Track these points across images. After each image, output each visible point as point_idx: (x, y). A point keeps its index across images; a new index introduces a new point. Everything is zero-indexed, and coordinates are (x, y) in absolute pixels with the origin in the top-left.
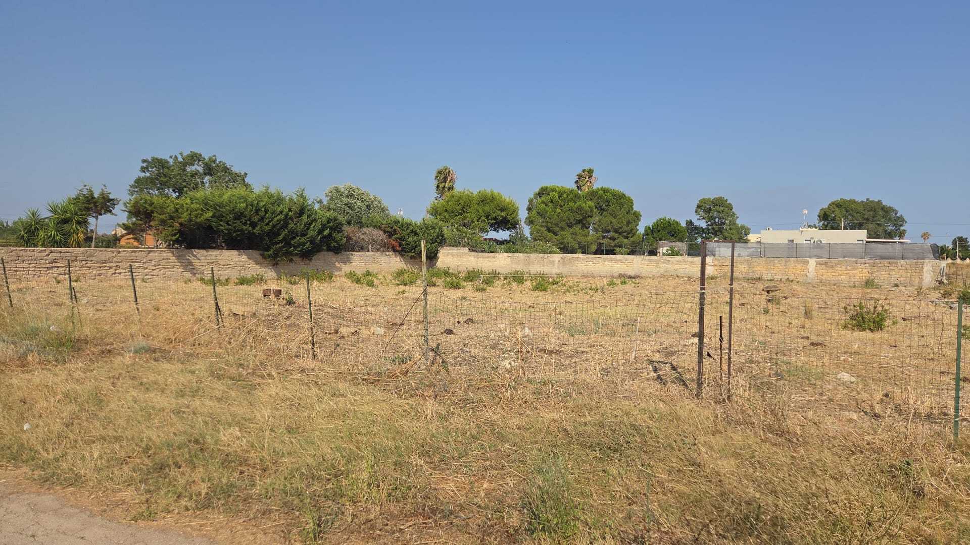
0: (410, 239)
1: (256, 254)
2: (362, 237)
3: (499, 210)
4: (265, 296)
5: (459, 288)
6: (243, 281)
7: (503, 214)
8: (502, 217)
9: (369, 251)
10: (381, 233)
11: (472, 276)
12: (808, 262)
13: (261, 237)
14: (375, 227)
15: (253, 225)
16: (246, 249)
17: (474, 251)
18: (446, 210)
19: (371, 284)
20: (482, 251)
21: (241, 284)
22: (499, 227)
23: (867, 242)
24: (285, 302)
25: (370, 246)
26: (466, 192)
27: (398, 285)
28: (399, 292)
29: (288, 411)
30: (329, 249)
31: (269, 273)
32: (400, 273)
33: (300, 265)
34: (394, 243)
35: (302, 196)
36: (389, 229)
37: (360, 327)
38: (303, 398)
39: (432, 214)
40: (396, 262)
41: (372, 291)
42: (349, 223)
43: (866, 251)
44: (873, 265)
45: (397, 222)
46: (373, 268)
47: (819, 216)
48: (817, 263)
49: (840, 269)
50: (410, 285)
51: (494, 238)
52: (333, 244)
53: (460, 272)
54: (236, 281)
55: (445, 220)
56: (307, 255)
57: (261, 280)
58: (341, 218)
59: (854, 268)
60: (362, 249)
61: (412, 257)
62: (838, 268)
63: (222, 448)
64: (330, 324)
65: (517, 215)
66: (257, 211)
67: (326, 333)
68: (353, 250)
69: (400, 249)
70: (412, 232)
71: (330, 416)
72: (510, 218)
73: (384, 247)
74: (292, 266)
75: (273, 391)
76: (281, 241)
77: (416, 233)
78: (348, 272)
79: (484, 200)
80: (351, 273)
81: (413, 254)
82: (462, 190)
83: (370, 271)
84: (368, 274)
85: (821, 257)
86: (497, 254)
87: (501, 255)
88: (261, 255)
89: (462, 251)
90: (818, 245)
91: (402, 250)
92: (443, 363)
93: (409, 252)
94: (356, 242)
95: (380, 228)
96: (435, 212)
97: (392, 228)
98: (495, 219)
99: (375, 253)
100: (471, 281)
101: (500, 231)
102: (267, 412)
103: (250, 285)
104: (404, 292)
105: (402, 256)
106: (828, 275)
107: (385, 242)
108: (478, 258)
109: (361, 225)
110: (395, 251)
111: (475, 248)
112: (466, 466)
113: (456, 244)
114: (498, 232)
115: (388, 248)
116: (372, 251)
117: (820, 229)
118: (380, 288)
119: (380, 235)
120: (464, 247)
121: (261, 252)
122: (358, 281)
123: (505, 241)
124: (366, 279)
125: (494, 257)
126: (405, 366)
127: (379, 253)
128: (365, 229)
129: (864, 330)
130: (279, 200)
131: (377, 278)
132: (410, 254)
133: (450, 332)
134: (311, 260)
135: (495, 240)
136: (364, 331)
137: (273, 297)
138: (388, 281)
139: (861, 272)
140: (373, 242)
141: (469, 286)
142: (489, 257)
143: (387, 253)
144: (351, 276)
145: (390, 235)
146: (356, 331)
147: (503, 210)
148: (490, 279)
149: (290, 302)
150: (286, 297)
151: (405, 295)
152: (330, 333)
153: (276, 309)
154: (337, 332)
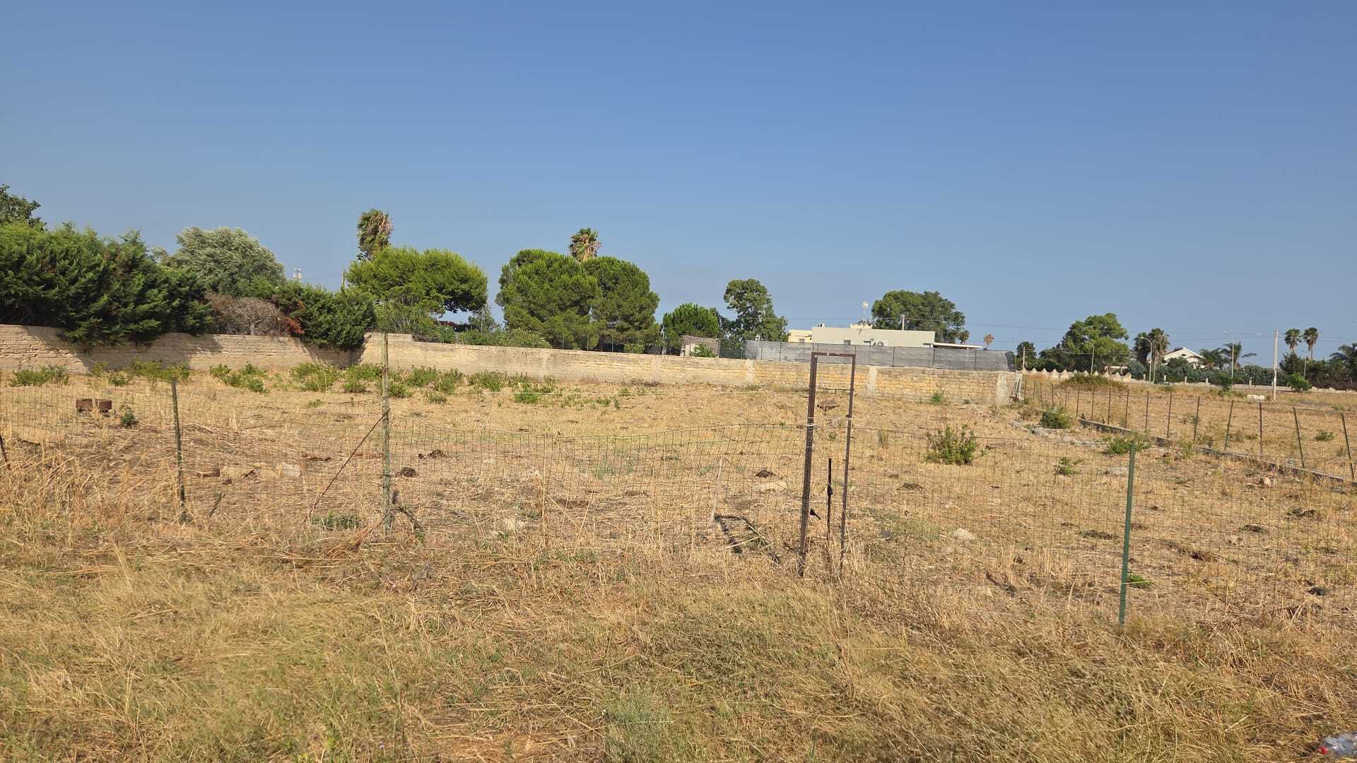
0: (321, 318)
1: (51, 332)
2: (239, 311)
3: (457, 280)
4: (80, 410)
5: (403, 397)
6: (26, 379)
7: (464, 286)
8: (462, 290)
9: (249, 334)
10: (271, 306)
11: (420, 378)
12: (868, 370)
13: (59, 306)
14: (258, 296)
15: (50, 285)
16: (31, 324)
17: (420, 340)
18: (375, 276)
19: (257, 388)
20: (433, 341)
21: (24, 384)
22: (457, 305)
23: (935, 346)
24: (119, 421)
25: (253, 326)
26: (407, 250)
27: (304, 390)
28: (310, 404)
30: (182, 329)
31: (75, 364)
32: (303, 371)
33: (130, 353)
34: (293, 323)
35: (134, 242)
36: (284, 301)
37: (258, 465)
39: (352, 281)
40: (294, 354)
41: (261, 398)
42: (214, 288)
43: (934, 357)
44: (943, 376)
45: (298, 291)
46: (258, 361)
47: (873, 311)
48: (880, 372)
49: (905, 380)
50: (323, 391)
51: (449, 321)
52: (191, 321)
53: (402, 371)
54: (14, 377)
55: (375, 291)
56: (143, 339)
57: (59, 376)
58: (204, 280)
59: (921, 380)
60: (238, 330)
61: (321, 346)
62: (903, 378)
64: (204, 460)
65: (485, 290)
66: (53, 260)
67: (199, 475)
68: (222, 330)
69: (303, 332)
70: (323, 307)
72: (475, 292)
73: (275, 329)
74: (114, 354)
76: (97, 315)
77: (330, 310)
78: (216, 366)
79: (435, 264)
80: (220, 369)
81: (323, 341)
82: (401, 248)
83: (253, 365)
84: (250, 370)
85: (884, 364)
86: (457, 346)
87: (463, 347)
88: (58, 336)
89: (401, 339)
90: (880, 348)
91: (306, 335)
92: (415, 527)
93: (316, 338)
94: (230, 320)
95: (268, 298)
96: (356, 278)
97: (290, 300)
98: (452, 293)
99: (260, 338)
100: (420, 385)
101: (459, 311)
103: (39, 386)
104: (318, 403)
105: (306, 343)
106: (892, 388)
107: (277, 321)
108: (427, 350)
109: (238, 294)
110: (293, 334)
111: (422, 334)
113: (393, 327)
114: (455, 312)
115: (282, 330)
116: (256, 334)
117: (873, 328)
118: (273, 392)
119: (270, 310)
120: (406, 333)
121: (59, 331)
122: (234, 382)
123: (465, 325)
124: (248, 379)
125: (452, 350)
127: (267, 338)
128: (244, 300)
129: (950, 463)
130: (94, 246)
131: (265, 377)
132: (319, 341)
133: (410, 472)
134: (149, 345)
135: (451, 324)
136: (265, 471)
137: (95, 413)
138: (285, 383)
139: (929, 386)
140: (258, 320)
141: (418, 393)
142: (444, 350)
143: (281, 339)
144: (221, 373)
145: (286, 311)
146: (252, 471)
147: (464, 281)
148: (447, 383)
149: (129, 422)
150: (123, 413)
151: (321, 408)
152: (205, 476)
153: (105, 433)
154: (217, 473)
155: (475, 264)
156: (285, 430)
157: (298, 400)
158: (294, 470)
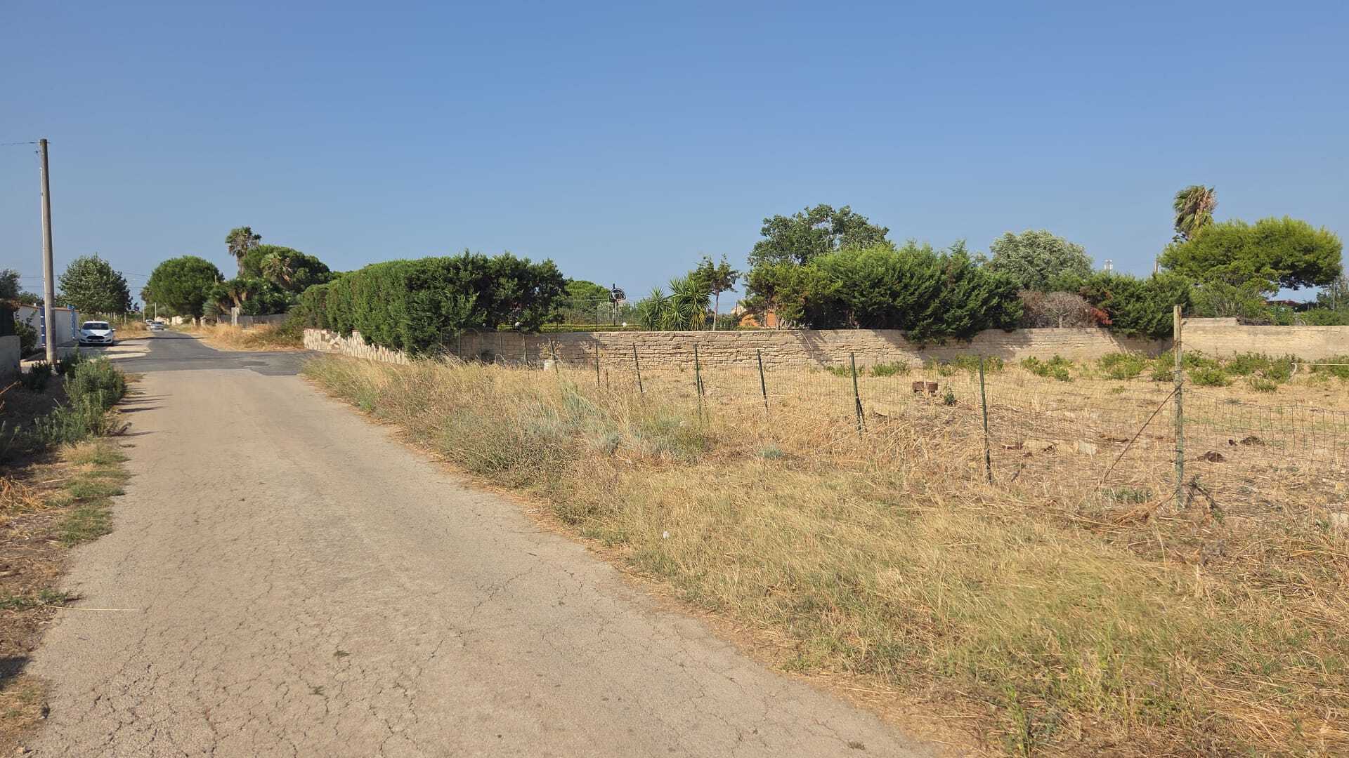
0: (1130, 307)
1: (896, 334)
2: (1048, 306)
3: (1299, 251)
4: (916, 391)
5: (1220, 386)
6: (880, 371)
7: (1307, 257)
8: (1306, 262)
9: (1058, 327)
10: (1078, 299)
11: (1242, 365)
13: (903, 312)
14: (1068, 289)
15: (895, 295)
16: (884, 328)
17: (1247, 323)
18: (1194, 258)
19: (1063, 377)
20: (1264, 323)
21: (879, 375)
22: (1299, 280)
24: (942, 400)
25: (1061, 319)
26: (1234, 224)
27: (1110, 378)
28: (1114, 390)
29: (964, 555)
30: (998, 325)
31: (915, 360)
32: (1110, 361)
33: (954, 348)
34: (1100, 314)
35: (960, 251)
36: (1094, 292)
37: (1056, 441)
38: (983, 538)
39: (1166, 266)
40: (1102, 344)
41: (1066, 387)
42: (1027, 286)
45: (1107, 281)
46: (1066, 353)
50: (1130, 379)
51: (1287, 300)
52: (1005, 318)
53: (1220, 359)
54: (872, 370)
55: (1193, 274)
56: (965, 335)
57: (903, 369)
58: (1016, 279)
60: (1047, 324)
61: (1130, 336)
63: (880, 594)
64: (1007, 434)
65: (1337, 259)
66: (900, 279)
67: (1004, 447)
68: (1033, 325)
69: (1111, 322)
70: (1132, 295)
71: (1028, 570)
72: (1323, 263)
73: (1082, 320)
74: (944, 350)
75: (941, 523)
76: (930, 316)
77: (1139, 298)
78: (1026, 358)
79: (1268, 236)
80: (1030, 360)
81: (1132, 331)
82: (1225, 222)
83: (1061, 357)
84: (1057, 361)
86: (1296, 328)
87: (1304, 328)
88: (903, 335)
89: (1222, 324)
91: (1114, 325)
92: (1212, 507)
93: (1124, 327)
94: (1039, 314)
95: (1076, 291)
96: (1172, 261)
97: (1098, 291)
98: (1292, 266)
99: (1068, 330)
100: (1244, 373)
101: (1302, 287)
102: (936, 554)
103: (890, 376)
104: (1122, 389)
105: (1114, 334)
107: (1085, 312)
108: (1256, 334)
109: (1047, 288)
110: (1101, 325)
111: (1249, 317)
112: (1282, 690)
113: (1211, 311)
114: (1296, 289)
115: (1090, 322)
116: (1064, 327)
118: (1079, 382)
119: (1077, 302)
120: (1228, 316)
121: (903, 332)
122: (1042, 372)
123: (1311, 304)
124: (1055, 369)
125: (1289, 333)
126: (1141, 508)
127: (1075, 330)
128: (1052, 295)
130: (928, 260)
131: (1072, 367)
132: (1127, 331)
133: (1215, 457)
134: (971, 341)
135: (1291, 304)
136: (1062, 447)
137: (926, 393)
138: (1091, 372)
140: (1066, 314)
141: (1240, 381)
142: (1278, 333)
143: (1089, 330)
144: (1030, 364)
145: (1094, 301)
146: (1051, 447)
147: (1307, 251)
148: (1281, 370)
149: (950, 401)
150: (944, 393)
151: (1123, 395)
152: (1009, 448)
153: (932, 410)
154: (1019, 446)
155: (1325, 230)
156: (1086, 414)
157: (1100, 389)
158: (1091, 449)
